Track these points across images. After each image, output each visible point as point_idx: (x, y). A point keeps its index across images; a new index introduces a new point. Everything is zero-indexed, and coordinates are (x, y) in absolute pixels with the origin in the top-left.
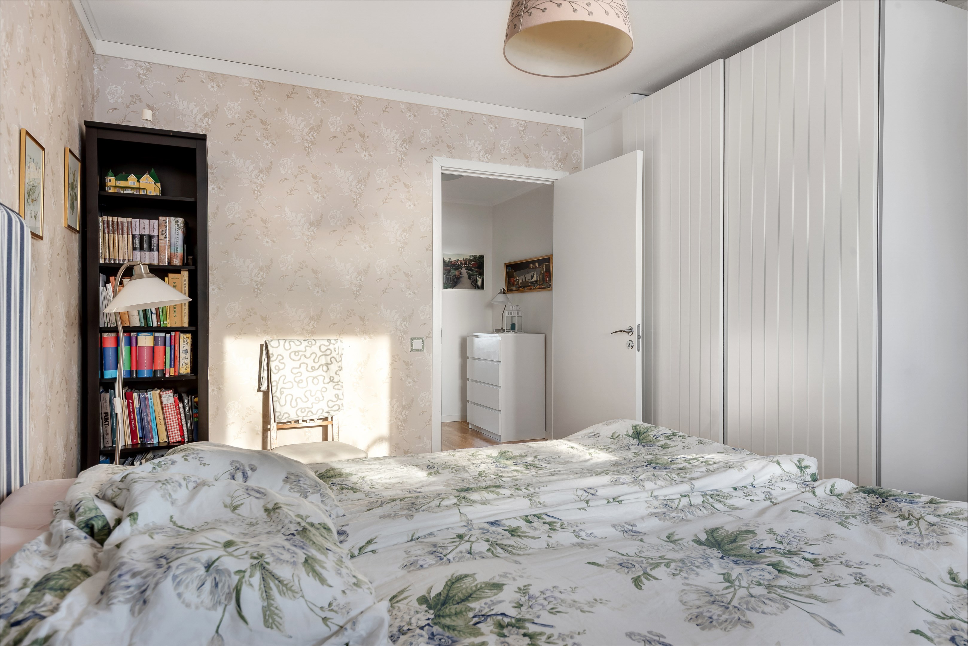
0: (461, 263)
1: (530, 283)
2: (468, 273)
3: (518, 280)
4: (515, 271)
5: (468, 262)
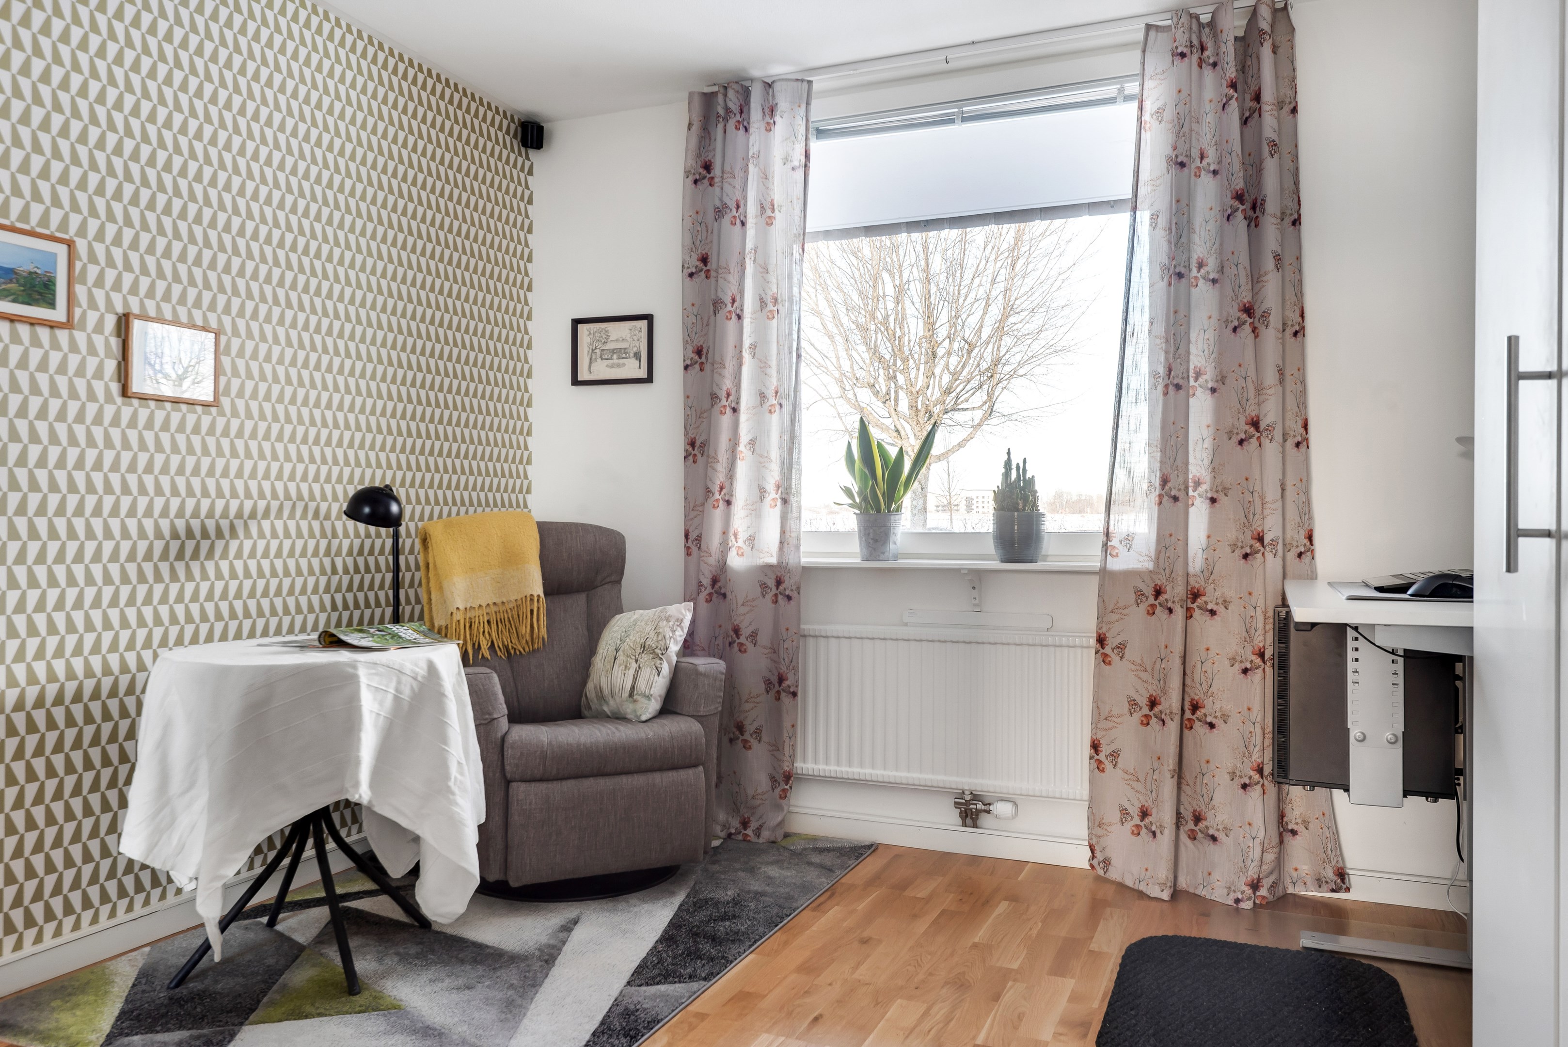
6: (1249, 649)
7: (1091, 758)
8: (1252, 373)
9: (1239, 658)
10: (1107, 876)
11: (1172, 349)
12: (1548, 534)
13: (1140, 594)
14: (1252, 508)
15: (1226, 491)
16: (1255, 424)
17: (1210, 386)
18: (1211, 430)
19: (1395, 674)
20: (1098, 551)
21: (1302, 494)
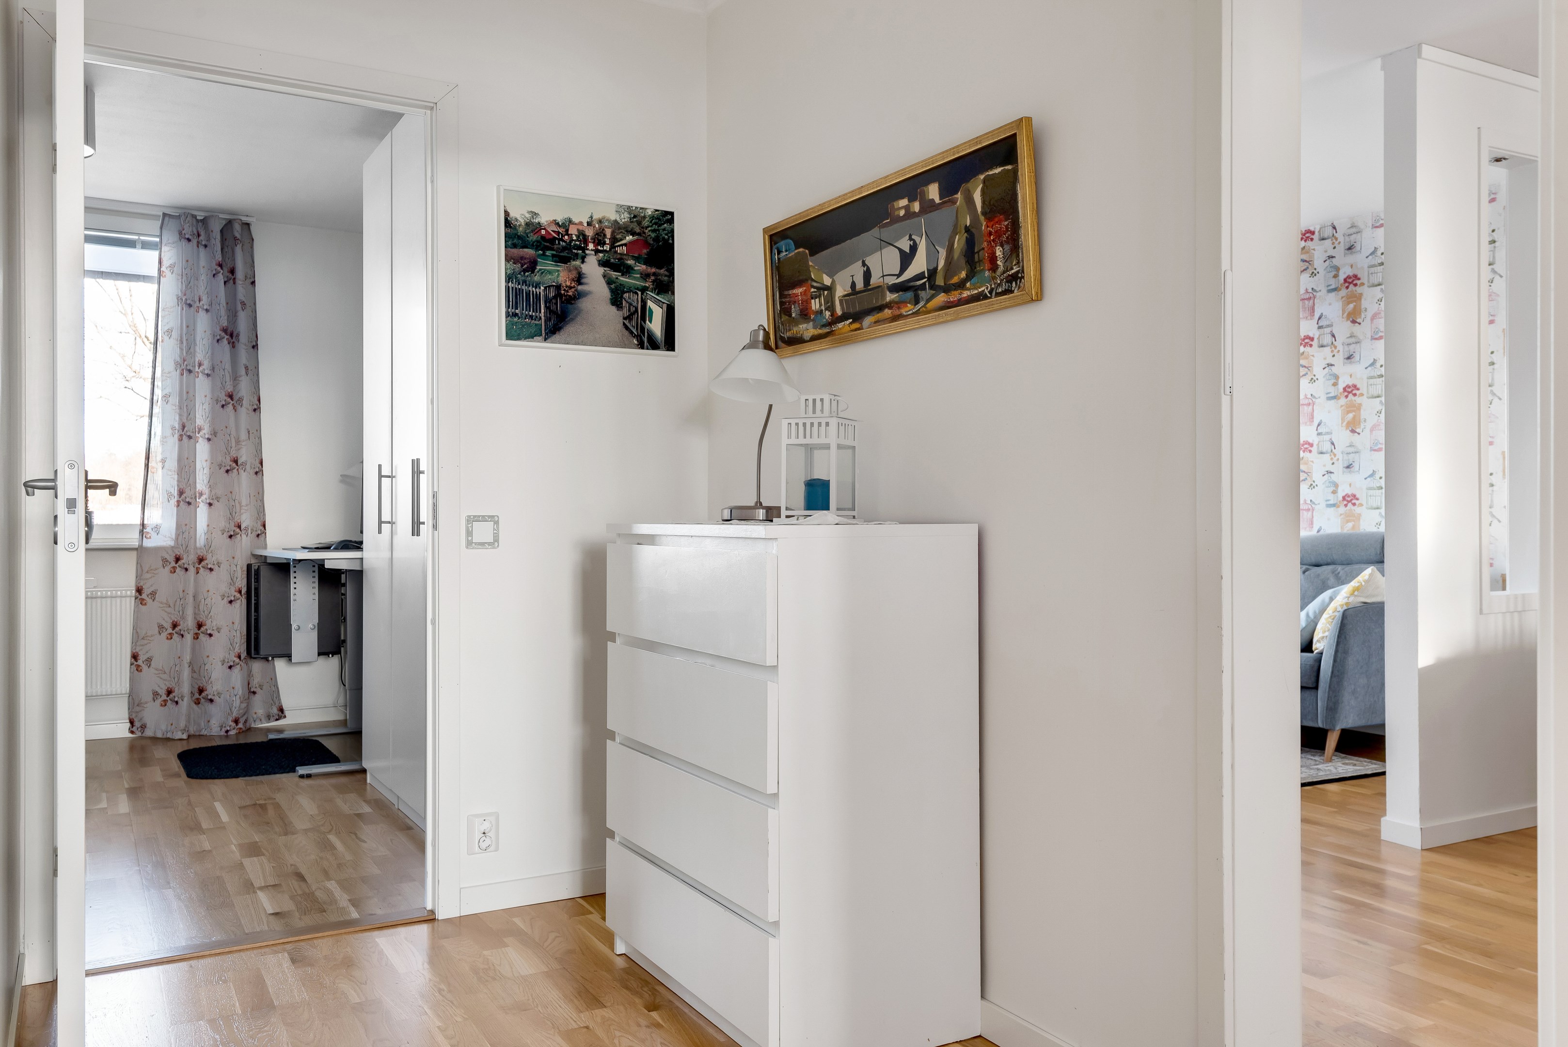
0: (582, 236)
1: (894, 288)
2: (609, 282)
3: (830, 289)
4: (812, 254)
5: (608, 233)
6: (233, 589)
7: (132, 664)
8: (233, 433)
9: (226, 595)
10: (144, 735)
11: (185, 415)
12: (389, 523)
13: (165, 561)
14: (234, 509)
15: (218, 499)
16: (236, 461)
17: (207, 437)
18: (208, 463)
19: (314, 594)
20: (136, 535)
21: (259, 501)
